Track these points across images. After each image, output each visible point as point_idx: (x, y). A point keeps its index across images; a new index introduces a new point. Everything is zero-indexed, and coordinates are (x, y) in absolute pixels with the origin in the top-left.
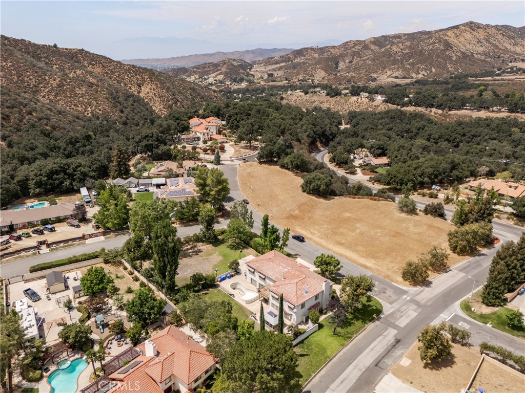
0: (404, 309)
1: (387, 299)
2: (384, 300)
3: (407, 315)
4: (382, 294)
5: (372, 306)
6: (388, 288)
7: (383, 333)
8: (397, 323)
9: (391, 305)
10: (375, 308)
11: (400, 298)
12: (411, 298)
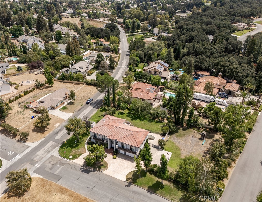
0: (45, 154)
1: (53, 159)
2: (56, 157)
3: (44, 150)
4: (55, 162)
5: (65, 148)
6: (49, 170)
7: (63, 135)
8: (54, 142)
9: (52, 155)
10: (64, 147)
11: (43, 163)
12: (34, 166)
